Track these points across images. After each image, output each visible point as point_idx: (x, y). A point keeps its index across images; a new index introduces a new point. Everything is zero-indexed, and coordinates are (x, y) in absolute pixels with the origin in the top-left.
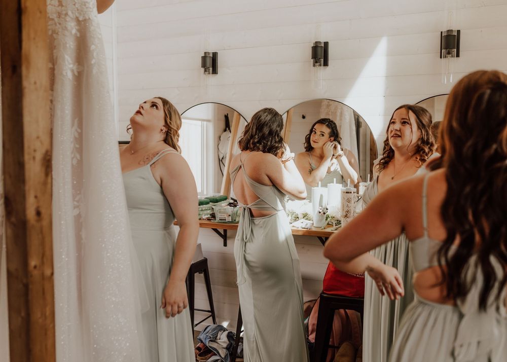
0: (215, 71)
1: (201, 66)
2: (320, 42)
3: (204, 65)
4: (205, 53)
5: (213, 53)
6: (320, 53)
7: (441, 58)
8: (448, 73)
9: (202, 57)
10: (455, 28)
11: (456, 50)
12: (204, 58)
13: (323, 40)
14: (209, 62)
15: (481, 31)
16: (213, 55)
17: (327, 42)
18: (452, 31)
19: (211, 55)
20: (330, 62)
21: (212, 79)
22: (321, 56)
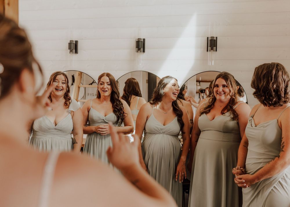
0: (76, 52)
1: (68, 48)
2: (141, 39)
3: (70, 48)
4: (71, 41)
5: (75, 41)
6: (141, 45)
7: (207, 51)
8: (212, 60)
9: (69, 43)
10: (215, 36)
11: (215, 47)
12: (70, 44)
13: (142, 38)
14: (73, 46)
15: (228, 38)
16: (75, 42)
17: (145, 39)
18: (213, 37)
19: (74, 42)
20: (146, 50)
21: (74, 56)
22: (141, 47)
